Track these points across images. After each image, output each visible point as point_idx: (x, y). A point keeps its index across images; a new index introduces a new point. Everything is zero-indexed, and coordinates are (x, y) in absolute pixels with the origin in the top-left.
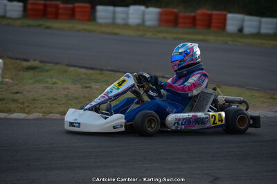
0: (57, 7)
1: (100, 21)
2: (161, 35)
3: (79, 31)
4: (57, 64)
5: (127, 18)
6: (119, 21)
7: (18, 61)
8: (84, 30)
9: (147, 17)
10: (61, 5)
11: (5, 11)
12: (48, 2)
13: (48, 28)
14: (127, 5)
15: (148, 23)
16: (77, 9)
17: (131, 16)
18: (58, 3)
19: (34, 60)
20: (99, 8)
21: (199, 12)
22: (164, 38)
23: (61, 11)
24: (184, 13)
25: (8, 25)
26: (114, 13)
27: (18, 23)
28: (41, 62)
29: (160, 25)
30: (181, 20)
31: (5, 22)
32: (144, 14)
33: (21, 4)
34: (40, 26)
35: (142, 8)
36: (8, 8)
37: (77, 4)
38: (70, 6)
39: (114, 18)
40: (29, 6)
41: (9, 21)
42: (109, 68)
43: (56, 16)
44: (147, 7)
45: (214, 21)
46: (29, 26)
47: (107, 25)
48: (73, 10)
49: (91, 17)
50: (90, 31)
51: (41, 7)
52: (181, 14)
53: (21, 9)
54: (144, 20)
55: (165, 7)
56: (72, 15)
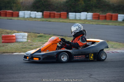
0: (54, 14)
1: (70, 18)
2: (91, 23)
3: (61, 22)
4: (50, 34)
5: (80, 17)
6: (77, 18)
7: (36, 34)
8: (63, 22)
9: (88, 16)
10: (56, 13)
11: (36, 16)
12: (51, 12)
13: (50, 21)
14: (80, 12)
15: (88, 19)
16: (62, 14)
17: (82, 16)
18: (55, 12)
19: (42, 33)
20: (70, 13)
21: (108, 14)
22: (93, 24)
23: (56, 15)
24: (102, 14)
25: (36, 21)
26: (75, 15)
27: (39, 20)
28: (44, 34)
29: (93, 19)
30: (101, 17)
31: (34, 20)
32: (87, 15)
33: (41, 13)
34: (47, 21)
35: (86, 13)
36: (37, 15)
37: (62, 12)
38: (59, 13)
39: (75, 17)
40: (44, 14)
41: (36, 19)
42: (69, 36)
43: (54, 17)
44: (88, 13)
45: (113, 17)
46: (43, 21)
47: (72, 20)
48: (60, 14)
49: (67, 17)
50: (65, 22)
51: (49, 14)
52: (101, 15)
53: (41, 15)
54: (87, 18)
55: (95, 12)
56: (60, 16)
